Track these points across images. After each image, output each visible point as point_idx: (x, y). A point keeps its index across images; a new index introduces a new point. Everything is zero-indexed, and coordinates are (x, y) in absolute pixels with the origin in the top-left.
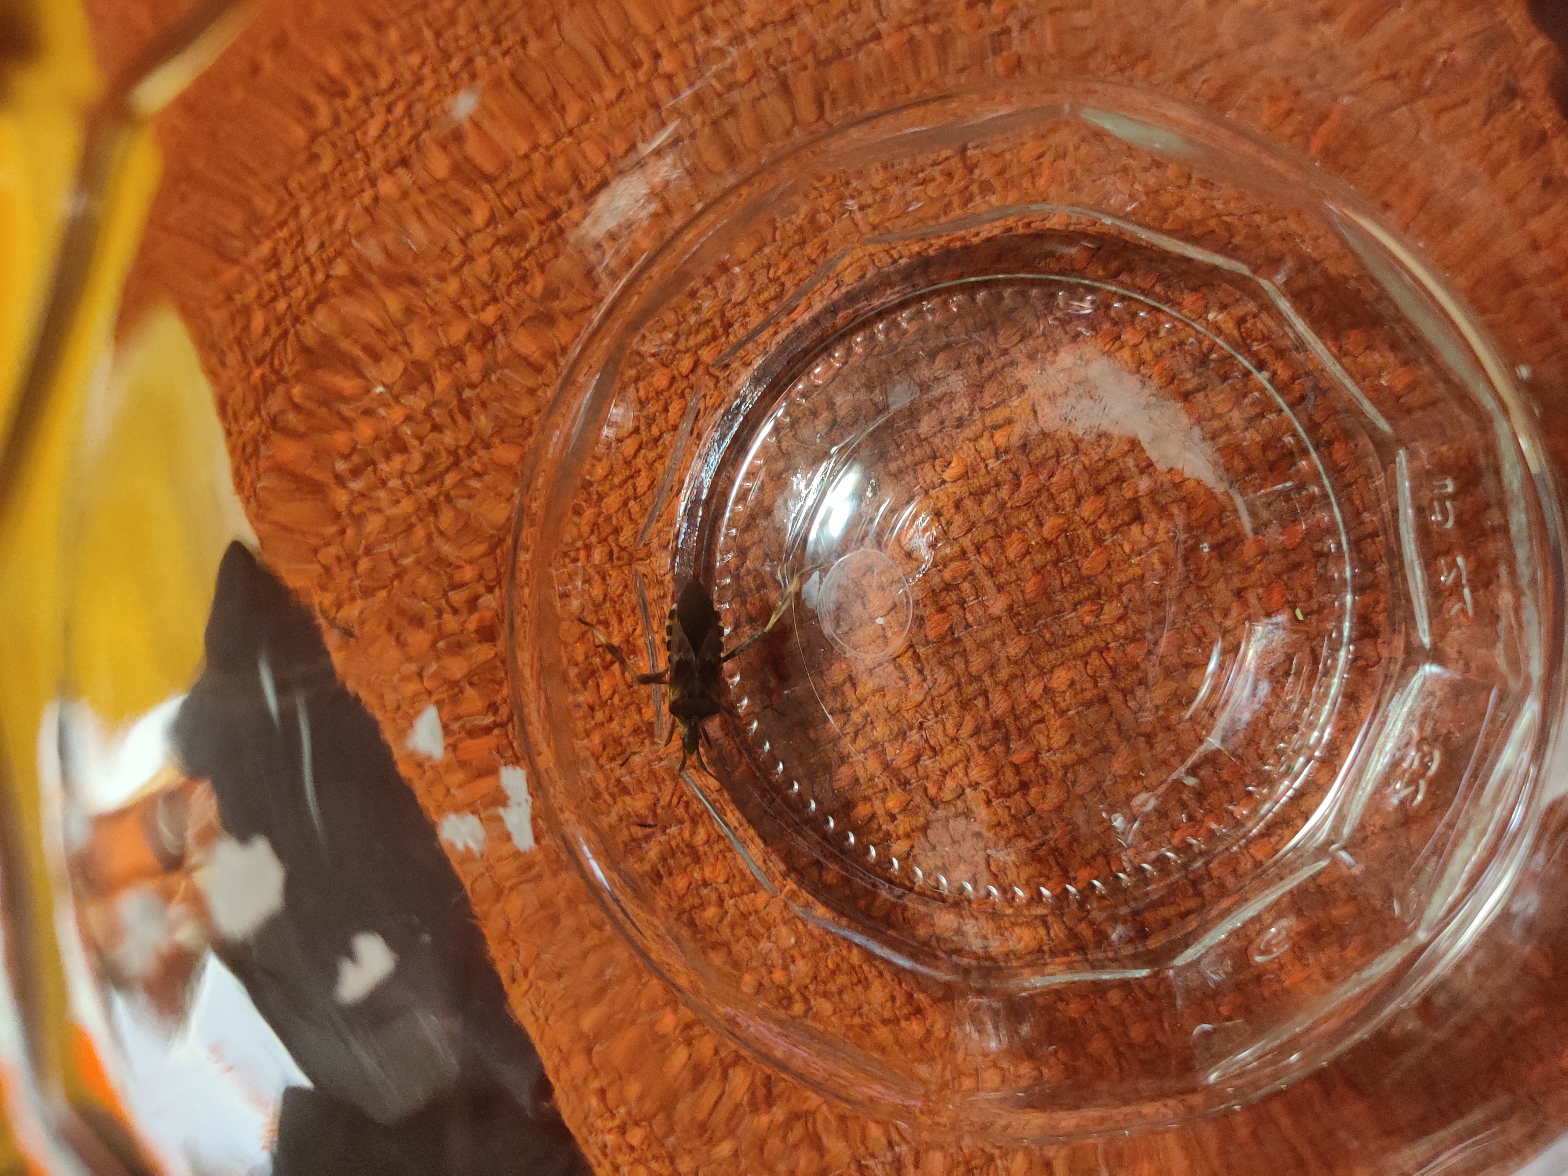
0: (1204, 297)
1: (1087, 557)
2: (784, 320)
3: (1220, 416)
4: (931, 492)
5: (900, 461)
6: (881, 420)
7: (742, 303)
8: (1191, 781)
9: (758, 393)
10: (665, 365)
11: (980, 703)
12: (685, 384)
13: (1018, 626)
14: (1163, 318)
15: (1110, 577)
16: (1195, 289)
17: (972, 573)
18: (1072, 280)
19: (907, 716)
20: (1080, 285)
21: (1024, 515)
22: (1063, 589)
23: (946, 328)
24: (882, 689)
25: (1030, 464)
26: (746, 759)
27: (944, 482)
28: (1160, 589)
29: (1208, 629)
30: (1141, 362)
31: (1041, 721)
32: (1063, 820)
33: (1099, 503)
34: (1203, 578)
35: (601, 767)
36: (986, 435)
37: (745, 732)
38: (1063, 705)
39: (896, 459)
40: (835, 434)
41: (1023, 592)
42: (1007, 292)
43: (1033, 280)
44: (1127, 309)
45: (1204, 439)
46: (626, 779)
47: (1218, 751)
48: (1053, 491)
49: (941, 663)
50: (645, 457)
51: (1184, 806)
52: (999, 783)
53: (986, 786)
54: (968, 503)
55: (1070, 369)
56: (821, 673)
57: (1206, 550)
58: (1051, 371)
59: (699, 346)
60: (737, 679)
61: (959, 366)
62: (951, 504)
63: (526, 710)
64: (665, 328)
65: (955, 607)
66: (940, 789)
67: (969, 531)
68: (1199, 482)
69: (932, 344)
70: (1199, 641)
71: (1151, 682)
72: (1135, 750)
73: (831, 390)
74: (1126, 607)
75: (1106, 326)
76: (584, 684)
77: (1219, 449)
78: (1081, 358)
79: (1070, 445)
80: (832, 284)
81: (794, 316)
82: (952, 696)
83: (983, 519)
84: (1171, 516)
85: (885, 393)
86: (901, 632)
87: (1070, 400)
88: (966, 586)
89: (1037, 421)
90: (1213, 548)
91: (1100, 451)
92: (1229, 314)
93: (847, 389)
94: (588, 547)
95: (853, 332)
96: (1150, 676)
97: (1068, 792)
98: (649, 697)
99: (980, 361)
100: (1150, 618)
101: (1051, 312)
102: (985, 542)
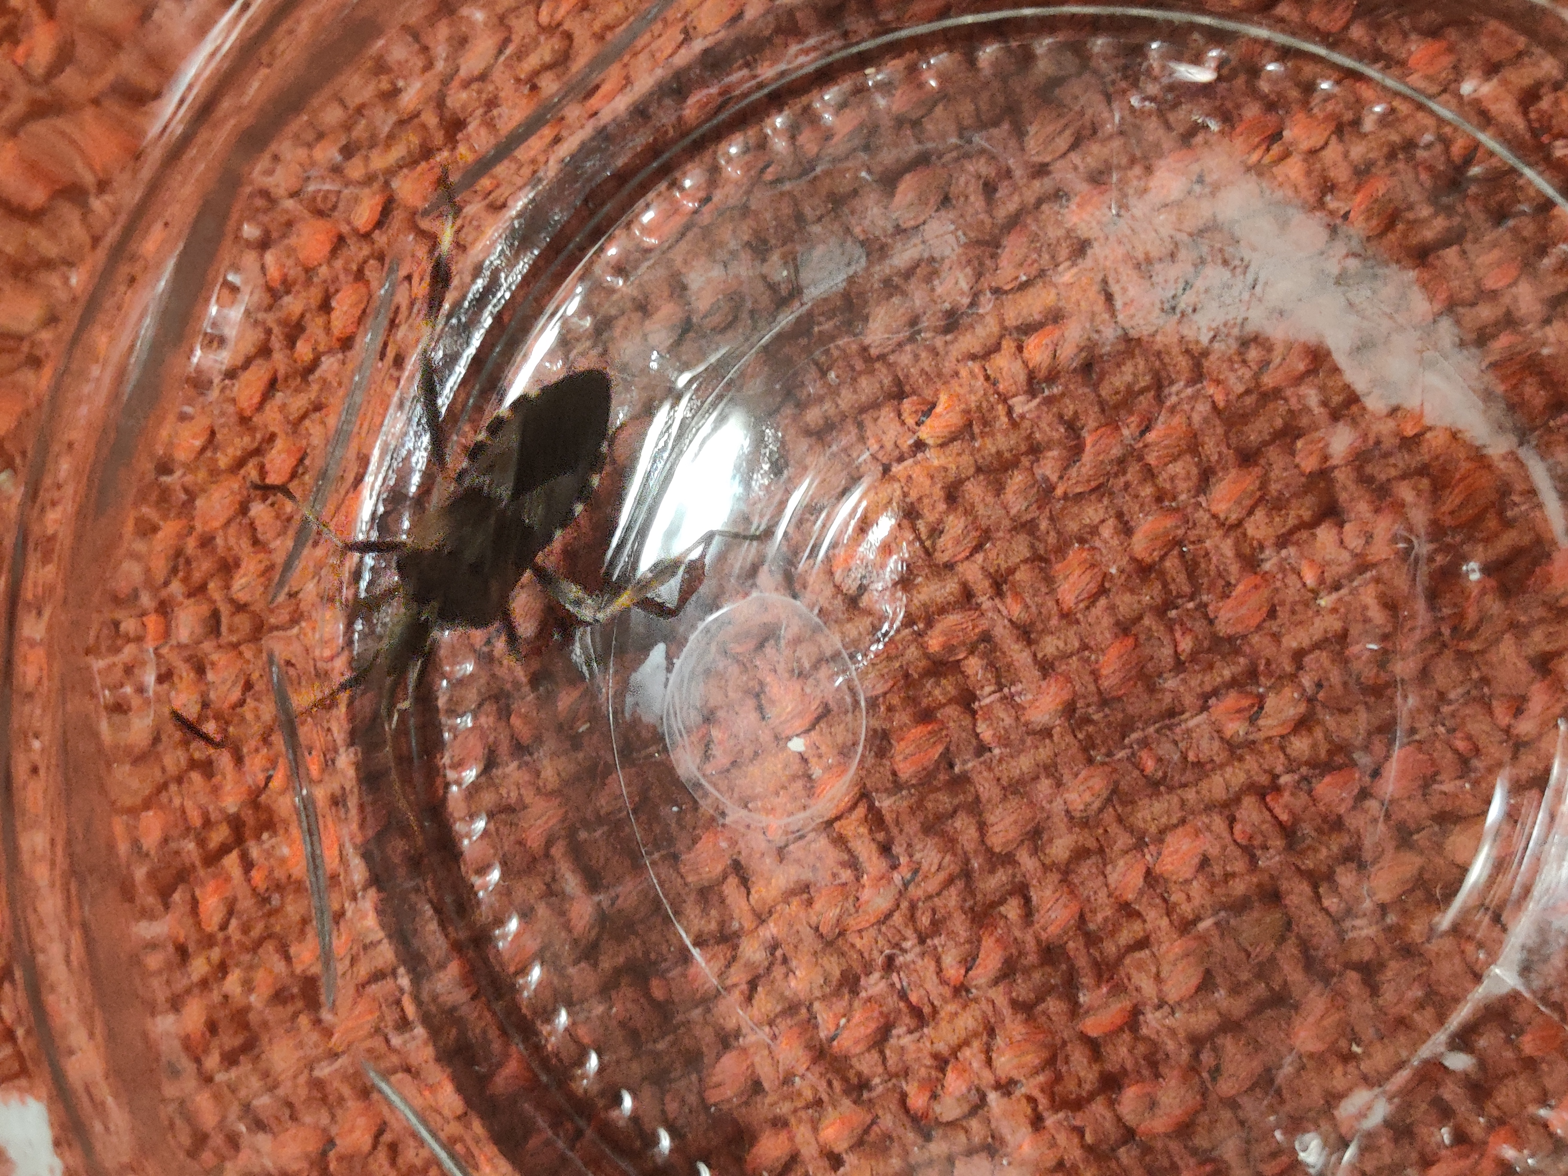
0: (1451, 49)
1: (1225, 596)
2: (573, 112)
3: (1493, 295)
4: (896, 469)
5: (827, 405)
6: (786, 319)
7: (483, 77)
8: (1459, 1062)
9: (523, 266)
10: (320, 213)
11: (1012, 910)
12: (366, 251)
13: (1087, 747)
14: (1366, 92)
15: (1276, 637)
16: (1433, 33)
17: (986, 637)
18: (1178, 17)
19: (859, 943)
20: (1193, 27)
21: (1092, 513)
22: (1179, 665)
23: (916, 124)
24: (805, 888)
25: (1102, 404)
26: (517, 1049)
27: (920, 445)
28: (1382, 659)
29: (1483, 741)
30: (1327, 187)
31: (1142, 943)
32: (1194, 1152)
33: (1250, 481)
34: (1472, 635)
35: (208, 1080)
36: (1008, 345)
37: (514, 990)
38: (1186, 909)
39: (820, 400)
40: (688, 348)
41: (1096, 675)
42: (1043, 45)
43: (1095, 19)
44: (1294, 76)
45: (1462, 344)
46: (263, 1102)
47: (1515, 996)
48: (1151, 459)
49: (927, 829)
50: (283, 407)
51: (1445, 1112)
52: (1058, 1078)
53: (1031, 1086)
54: (975, 490)
55: (1179, 203)
56: (674, 858)
57: (1475, 577)
58: (1139, 208)
59: (391, 172)
60: (495, 875)
61: (946, 201)
62: (938, 493)
63: (41, 958)
64: (321, 136)
65: (952, 711)
66: (934, 1097)
67: (978, 548)
68: (1454, 435)
69: (888, 157)
70: (1464, 765)
71: (1367, 855)
72: (1340, 1000)
73: (677, 256)
74: (1311, 700)
75: (1252, 111)
76: (165, 895)
77: (1494, 365)
78: (1201, 180)
79: (1183, 363)
80: (675, 34)
81: (594, 102)
82: (952, 898)
83: (1006, 523)
84: (1399, 507)
85: (792, 261)
86: (843, 768)
87: (1182, 268)
88: (974, 666)
89: (1113, 315)
90: (1486, 570)
91: (1248, 374)
92: (1505, 83)
93: (710, 253)
94: (164, 608)
95: (719, 134)
96: (1368, 843)
97: (1204, 1094)
98: (305, 921)
99: (989, 189)
100: (1363, 719)
101: (1135, 84)
102: (1011, 571)
